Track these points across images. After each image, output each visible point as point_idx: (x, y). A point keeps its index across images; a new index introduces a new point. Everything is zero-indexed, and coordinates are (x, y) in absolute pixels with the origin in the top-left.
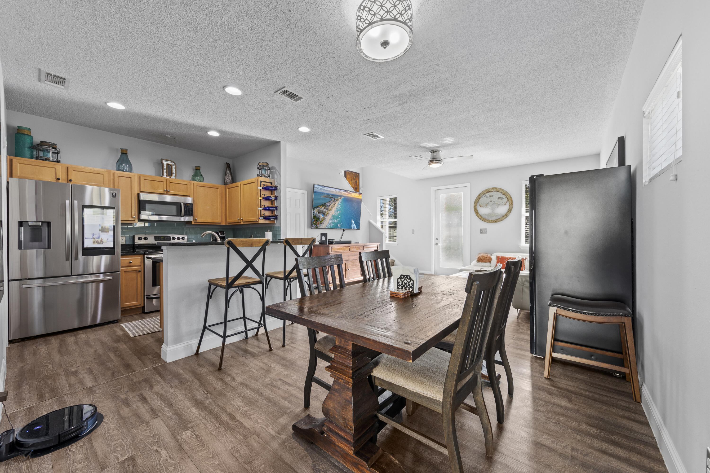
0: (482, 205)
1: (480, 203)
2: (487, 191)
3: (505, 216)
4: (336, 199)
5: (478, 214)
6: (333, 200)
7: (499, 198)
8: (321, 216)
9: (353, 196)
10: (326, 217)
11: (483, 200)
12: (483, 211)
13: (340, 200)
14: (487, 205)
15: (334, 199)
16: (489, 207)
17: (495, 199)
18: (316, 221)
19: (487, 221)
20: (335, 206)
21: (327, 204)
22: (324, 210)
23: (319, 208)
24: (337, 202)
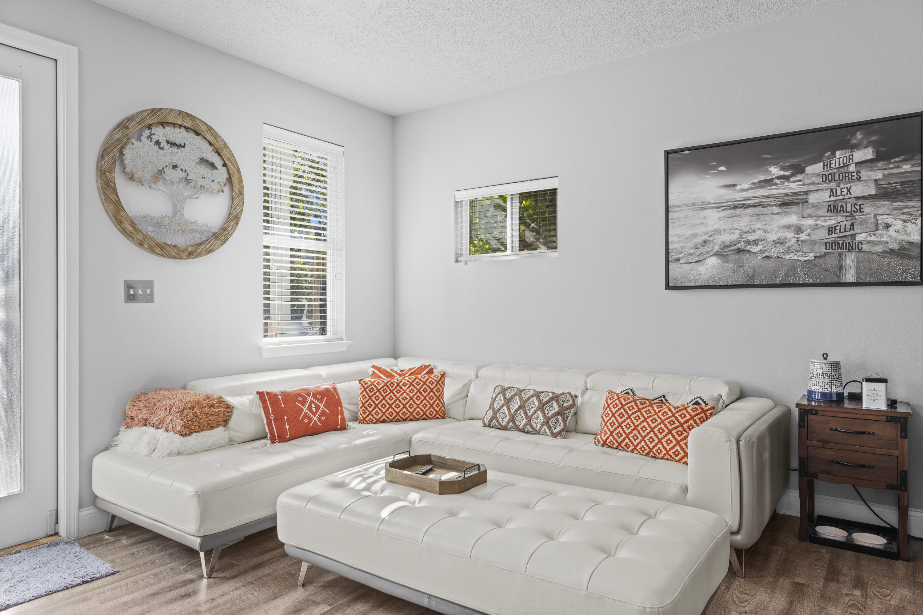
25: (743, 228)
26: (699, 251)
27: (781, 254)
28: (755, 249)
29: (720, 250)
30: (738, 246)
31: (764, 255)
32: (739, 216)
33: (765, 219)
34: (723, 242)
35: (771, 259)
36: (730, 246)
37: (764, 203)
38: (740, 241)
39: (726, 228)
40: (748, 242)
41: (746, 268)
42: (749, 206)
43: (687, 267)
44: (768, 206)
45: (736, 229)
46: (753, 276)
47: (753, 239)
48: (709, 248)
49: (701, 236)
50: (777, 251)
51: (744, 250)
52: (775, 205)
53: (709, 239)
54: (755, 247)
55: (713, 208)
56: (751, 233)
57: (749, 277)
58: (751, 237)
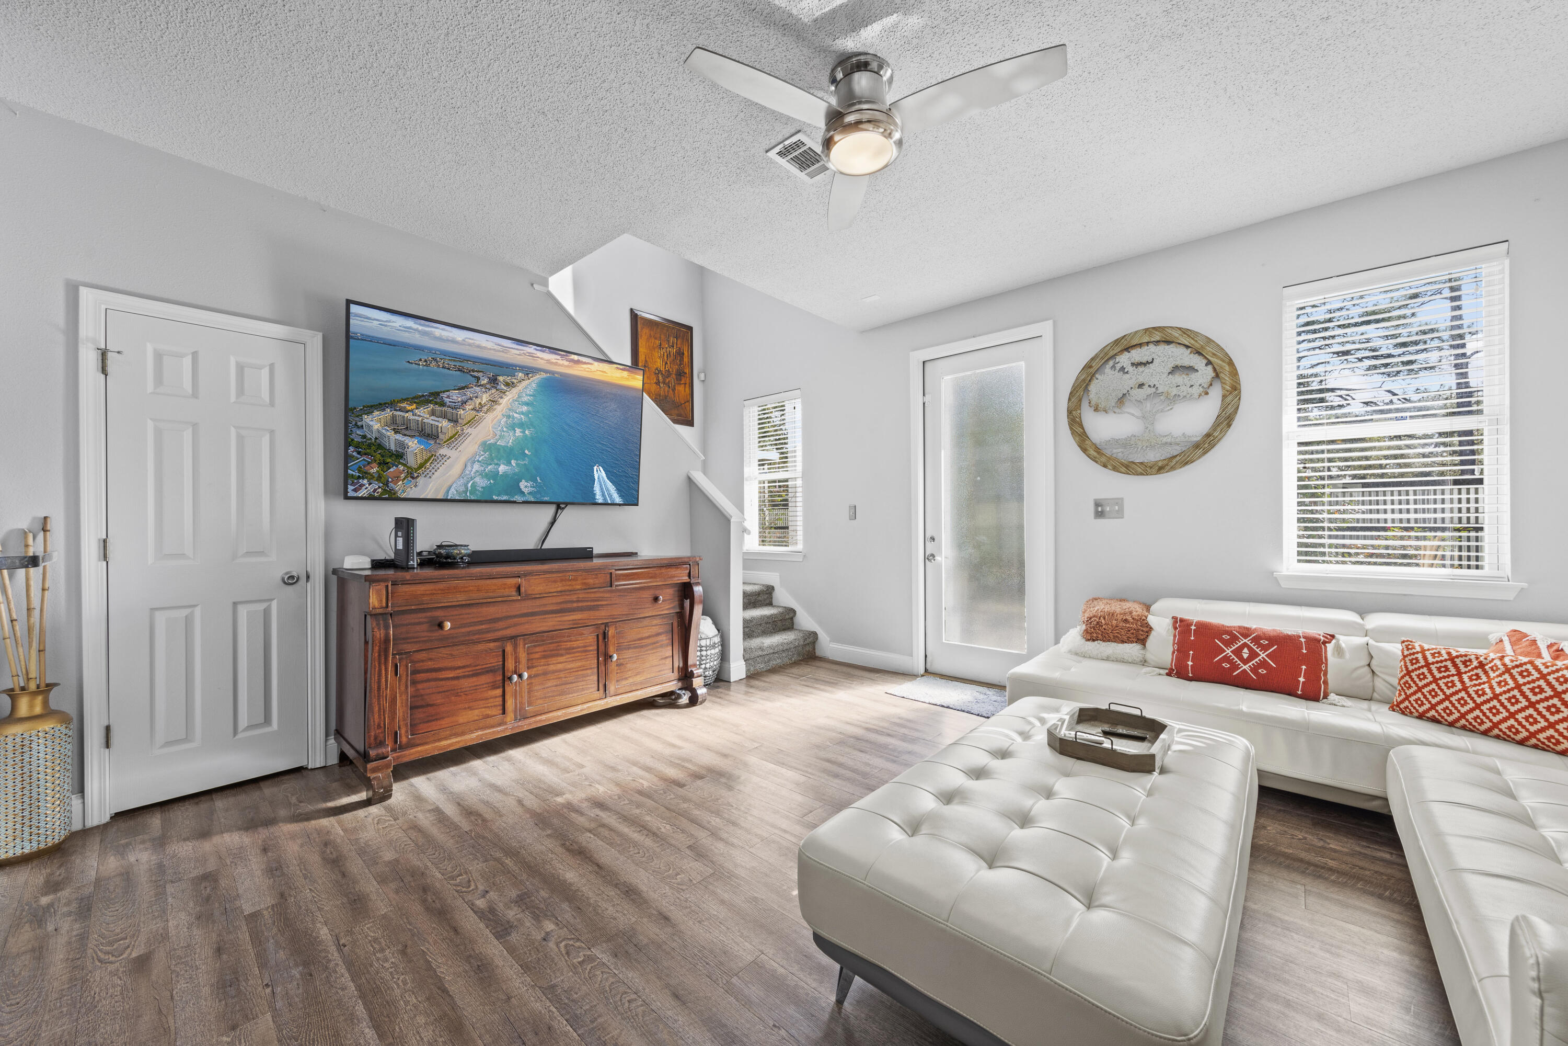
0: (1101, 406)
1: (1092, 396)
2: (1125, 345)
3: (1205, 443)
4: (501, 378)
5: (1084, 441)
6: (484, 381)
7: (1176, 369)
8: (413, 445)
9: (598, 376)
10: (443, 451)
11: (1106, 384)
12: (1105, 427)
13: (526, 388)
14: (1122, 400)
15: (494, 381)
16: (1130, 408)
17: (1157, 375)
18: (384, 464)
19: (1123, 469)
20: (499, 408)
21: (448, 397)
22: (430, 420)
23: (397, 410)
24: (507, 393)
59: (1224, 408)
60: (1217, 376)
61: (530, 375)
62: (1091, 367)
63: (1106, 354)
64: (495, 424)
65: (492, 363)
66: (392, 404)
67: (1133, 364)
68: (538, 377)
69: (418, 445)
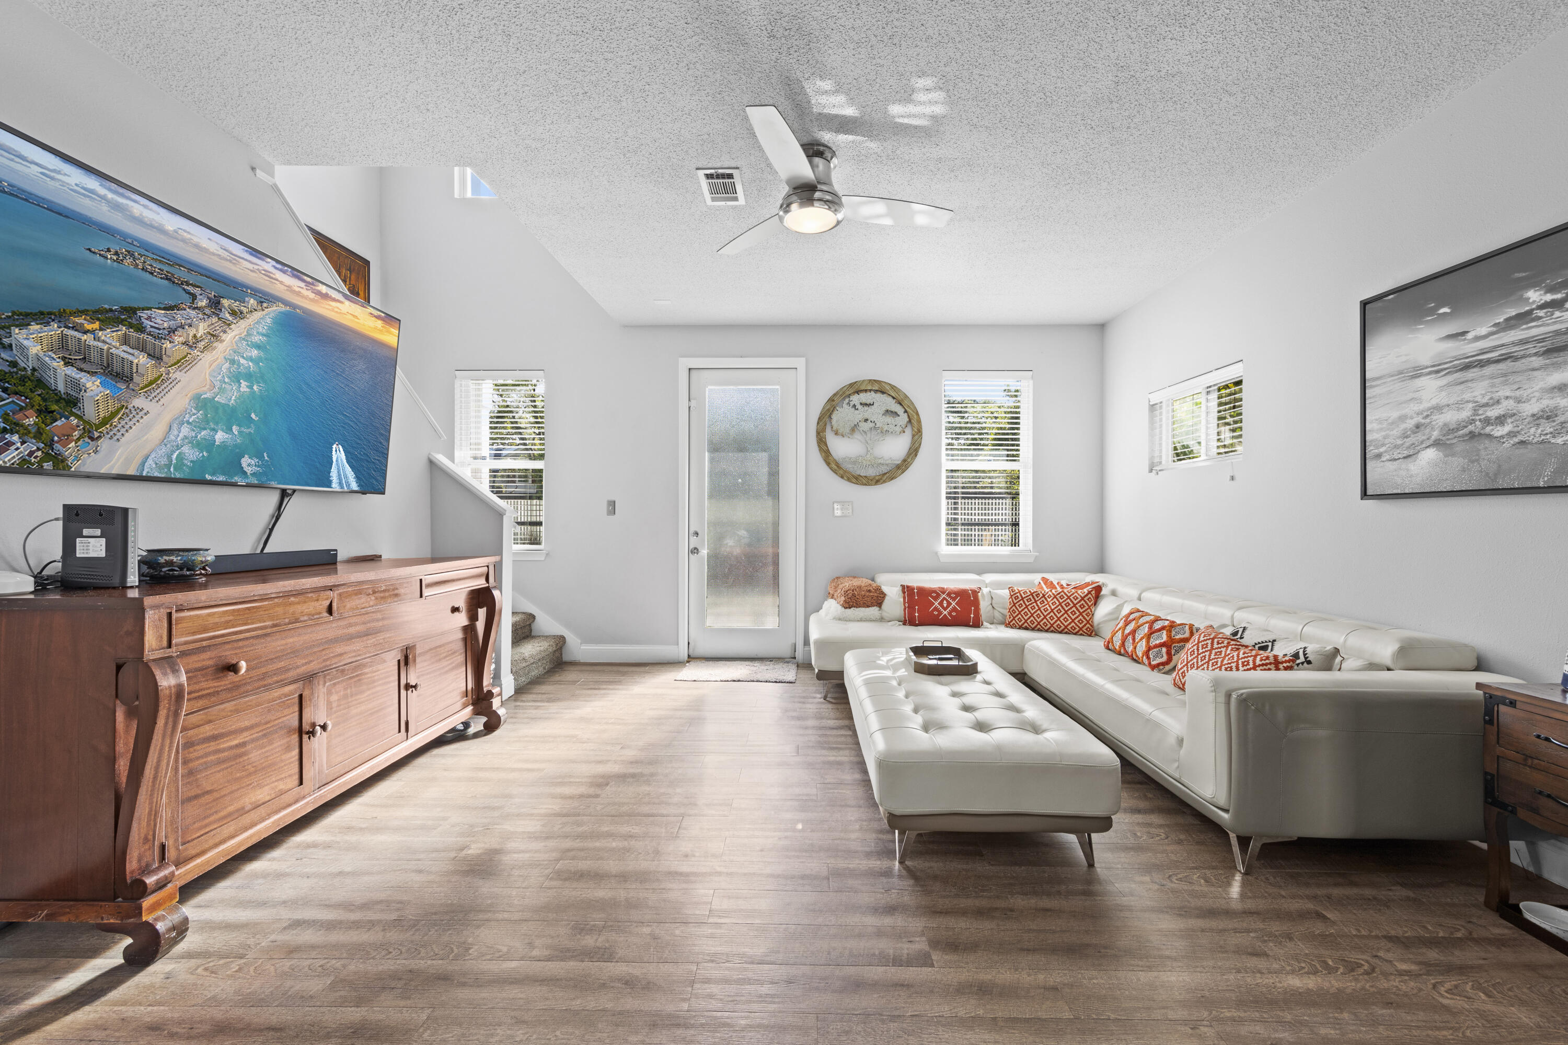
0: (840, 432)
1: (834, 422)
2: (856, 388)
3: (903, 466)
4: (225, 302)
5: (828, 456)
6: (202, 302)
7: (888, 412)
8: (93, 386)
10: (138, 402)
11: (843, 416)
12: (842, 448)
14: (854, 429)
15: (215, 304)
16: (857, 436)
17: (875, 413)
19: (854, 480)
20: (220, 347)
21: (149, 318)
22: (121, 351)
23: (69, 328)
24: (233, 326)
25: (1479, 399)
26: (1409, 441)
27: (1548, 437)
28: (1499, 431)
29: (1441, 437)
30: (1471, 428)
31: (1516, 440)
32: (1472, 380)
33: (1518, 380)
34: (1445, 425)
35: (1529, 446)
36: (1458, 430)
37: (1515, 354)
38: (1473, 420)
39: (1451, 402)
40: (1487, 421)
41: (1484, 463)
42: (1489, 362)
43: (1391, 466)
44: (1523, 357)
45: (1468, 402)
46: (1496, 475)
47: (1497, 414)
48: (1424, 435)
49: (1412, 418)
50: (1539, 431)
51: (1480, 434)
52: (1536, 354)
53: (1423, 421)
54: (1499, 428)
55: (1430, 373)
56: (1493, 405)
57: (1490, 478)
58: (1493, 413)
59: (913, 443)
60: (910, 421)
61: (265, 305)
62: (833, 401)
63: (844, 393)
64: (213, 370)
65: (214, 276)
66: (61, 316)
67: (861, 404)
68: (275, 309)
69: (101, 389)
